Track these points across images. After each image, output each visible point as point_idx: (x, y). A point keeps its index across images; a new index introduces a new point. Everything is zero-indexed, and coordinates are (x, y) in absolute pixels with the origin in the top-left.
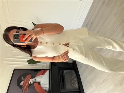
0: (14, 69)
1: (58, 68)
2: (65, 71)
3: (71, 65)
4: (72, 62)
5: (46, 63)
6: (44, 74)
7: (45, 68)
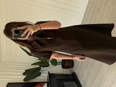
1: (57, 79)
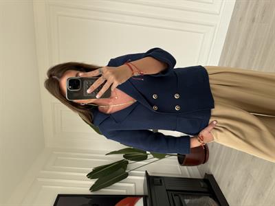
0: (59, 196)
1: (167, 190)
3: (202, 184)
5: (135, 184)
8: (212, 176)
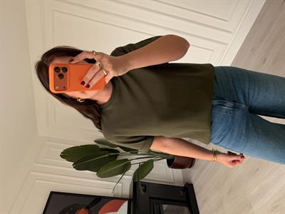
1: (150, 198)
2: (165, 207)
3: (181, 192)
4: (183, 186)
5: (122, 183)
6: (117, 211)
7: (120, 197)
8: (192, 185)
